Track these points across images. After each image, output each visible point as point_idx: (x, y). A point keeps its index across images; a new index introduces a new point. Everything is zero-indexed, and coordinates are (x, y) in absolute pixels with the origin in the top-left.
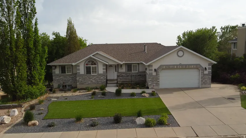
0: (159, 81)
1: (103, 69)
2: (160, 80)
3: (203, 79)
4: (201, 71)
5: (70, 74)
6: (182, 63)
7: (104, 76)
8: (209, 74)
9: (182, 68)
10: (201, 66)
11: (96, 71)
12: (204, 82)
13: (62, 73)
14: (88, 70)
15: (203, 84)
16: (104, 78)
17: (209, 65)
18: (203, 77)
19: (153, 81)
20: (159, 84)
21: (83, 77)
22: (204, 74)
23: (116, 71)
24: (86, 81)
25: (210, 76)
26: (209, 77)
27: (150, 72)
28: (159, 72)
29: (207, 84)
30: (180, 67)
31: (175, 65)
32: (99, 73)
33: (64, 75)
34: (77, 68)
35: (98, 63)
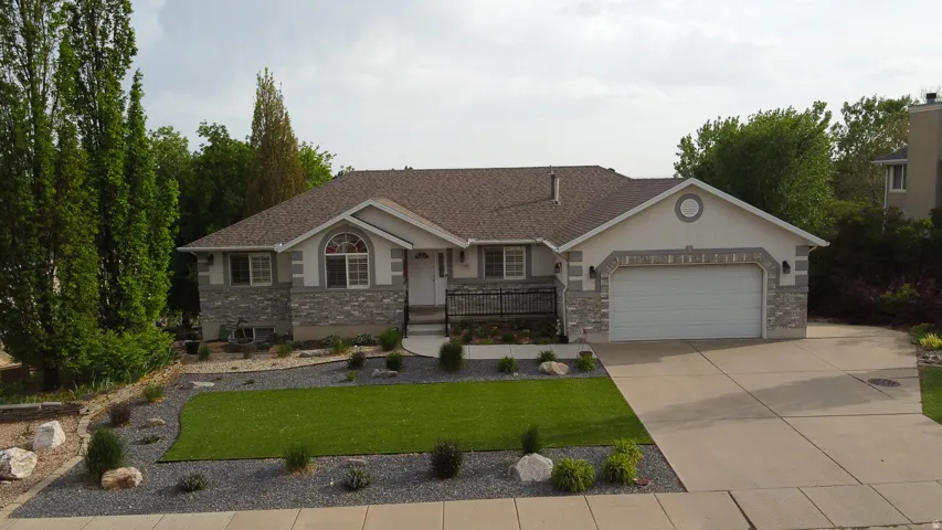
0: (605, 315)
1: (394, 267)
2: (611, 311)
3: (777, 306)
4: (768, 274)
5: (267, 287)
7: (396, 292)
8: (797, 286)
9: (697, 265)
10: (767, 257)
11: (364, 275)
12: (781, 317)
13: (235, 280)
14: (336, 273)
15: (775, 325)
16: (396, 300)
17: (800, 250)
18: (774, 297)
19: (582, 315)
20: (607, 325)
21: (314, 298)
22: (779, 287)
23: (441, 275)
24: (326, 313)
25: (802, 293)
26: (799, 298)
27: (572, 278)
28: (607, 278)
29: (793, 325)
30: (686, 260)
31: (666, 253)
32: (378, 283)
33: (242, 289)
34: (294, 263)
35: (375, 245)
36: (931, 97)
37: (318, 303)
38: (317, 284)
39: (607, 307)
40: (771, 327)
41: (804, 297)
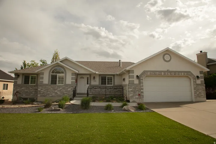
0: (142, 92)
1: (72, 78)
2: (144, 91)
3: (197, 90)
4: (193, 80)
5: (34, 85)
6: (171, 70)
7: (72, 87)
8: (201, 84)
9: (171, 76)
10: (192, 74)
11: (62, 81)
12: (198, 94)
13: (25, 83)
14: (54, 80)
15: (197, 97)
16: (72, 89)
17: (201, 72)
18: (196, 87)
19: (134, 92)
20: (143, 96)
21: (46, 87)
22: (197, 84)
23: (88, 84)
24: (49, 93)
25: (204, 86)
26: (203, 88)
27: (130, 79)
28: (142, 79)
29: (202, 97)
30: (168, 74)
31: (161, 72)
32: (67, 83)
33: (26, 86)
34: (41, 76)
35: (67, 72)
36: (201, 52)
37: (47, 89)
38: (47, 83)
39: (143, 89)
40: (196, 97)
41: (204, 87)
